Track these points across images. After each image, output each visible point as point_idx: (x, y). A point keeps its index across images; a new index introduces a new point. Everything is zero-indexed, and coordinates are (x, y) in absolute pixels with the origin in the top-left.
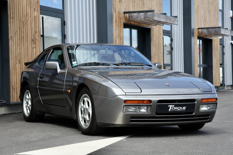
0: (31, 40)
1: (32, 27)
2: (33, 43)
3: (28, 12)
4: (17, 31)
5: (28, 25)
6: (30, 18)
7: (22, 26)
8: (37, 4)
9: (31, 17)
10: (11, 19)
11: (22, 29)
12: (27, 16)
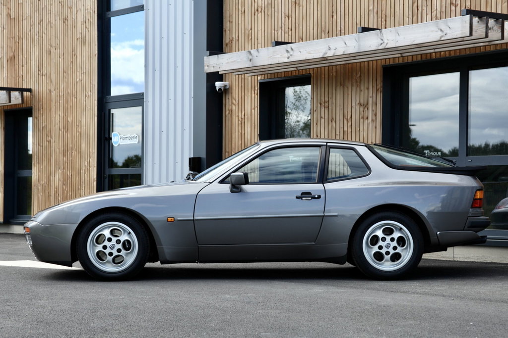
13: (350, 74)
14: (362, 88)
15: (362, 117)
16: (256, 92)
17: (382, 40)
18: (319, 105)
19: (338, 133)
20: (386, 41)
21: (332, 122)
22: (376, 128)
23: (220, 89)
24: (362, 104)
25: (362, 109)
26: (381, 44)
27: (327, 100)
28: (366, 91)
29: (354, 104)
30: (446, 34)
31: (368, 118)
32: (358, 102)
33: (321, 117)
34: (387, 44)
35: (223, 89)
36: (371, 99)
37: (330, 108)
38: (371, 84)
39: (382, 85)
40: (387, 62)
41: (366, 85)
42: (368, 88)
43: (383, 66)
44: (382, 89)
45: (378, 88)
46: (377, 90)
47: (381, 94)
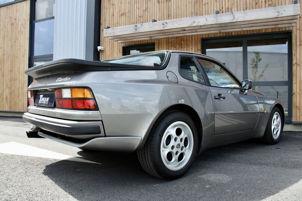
10: (298, 47)
13: (180, 42)
16: (120, 51)
17: (234, 17)
20: (236, 18)
23: (100, 50)
26: (233, 19)
30: (282, 14)
34: (237, 19)
35: (101, 50)
38: (194, 47)
39: (201, 47)
40: (204, 37)
41: (191, 48)
42: (192, 49)
43: (201, 38)
44: (201, 49)
45: (198, 48)
46: (198, 50)
47: (201, 51)
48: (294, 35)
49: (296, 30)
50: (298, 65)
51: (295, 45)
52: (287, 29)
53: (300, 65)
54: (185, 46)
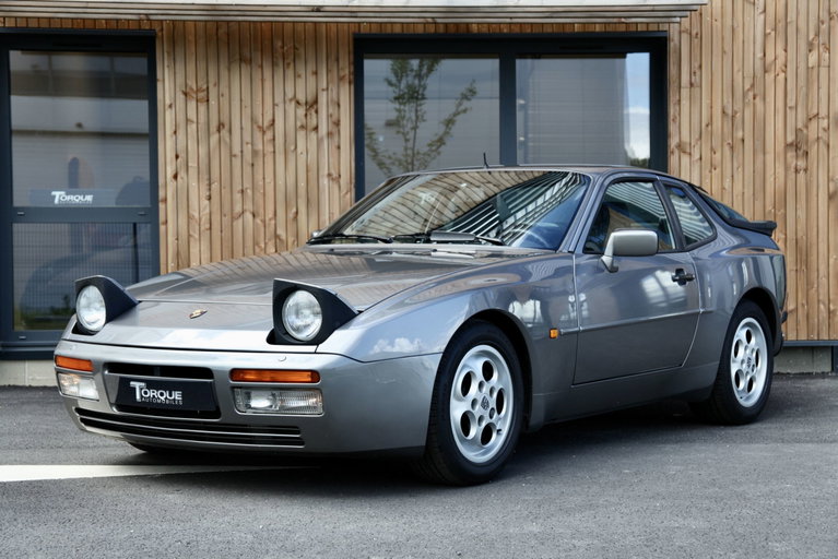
0: (780, 147)
1: (791, 103)
2: (797, 157)
3: (770, 57)
4: (710, 124)
5: (770, 99)
6: (782, 75)
7: (739, 106)
8: (824, 27)
9: (785, 72)
10: (685, 92)
11: (739, 115)
12: (765, 71)
13: (267, 42)
14: (301, 71)
15: (302, 127)
18: (181, 97)
19: (237, 150)
21: (219, 131)
22: (339, 147)
24: (302, 100)
25: (301, 111)
27: (205, 87)
28: (312, 79)
29: (279, 99)
31: (316, 128)
32: (290, 94)
33: (187, 120)
36: (325, 93)
37: (213, 102)
38: (325, 65)
39: (352, 70)
40: (364, 30)
41: (311, 67)
42: (316, 73)
43: (354, 34)
44: (352, 77)
45: (342, 74)
46: (341, 79)
47: (352, 87)
48: (672, 45)
49: (680, 32)
50: (684, 152)
51: (676, 84)
52: (653, 28)
53: (690, 154)
54: (290, 60)
